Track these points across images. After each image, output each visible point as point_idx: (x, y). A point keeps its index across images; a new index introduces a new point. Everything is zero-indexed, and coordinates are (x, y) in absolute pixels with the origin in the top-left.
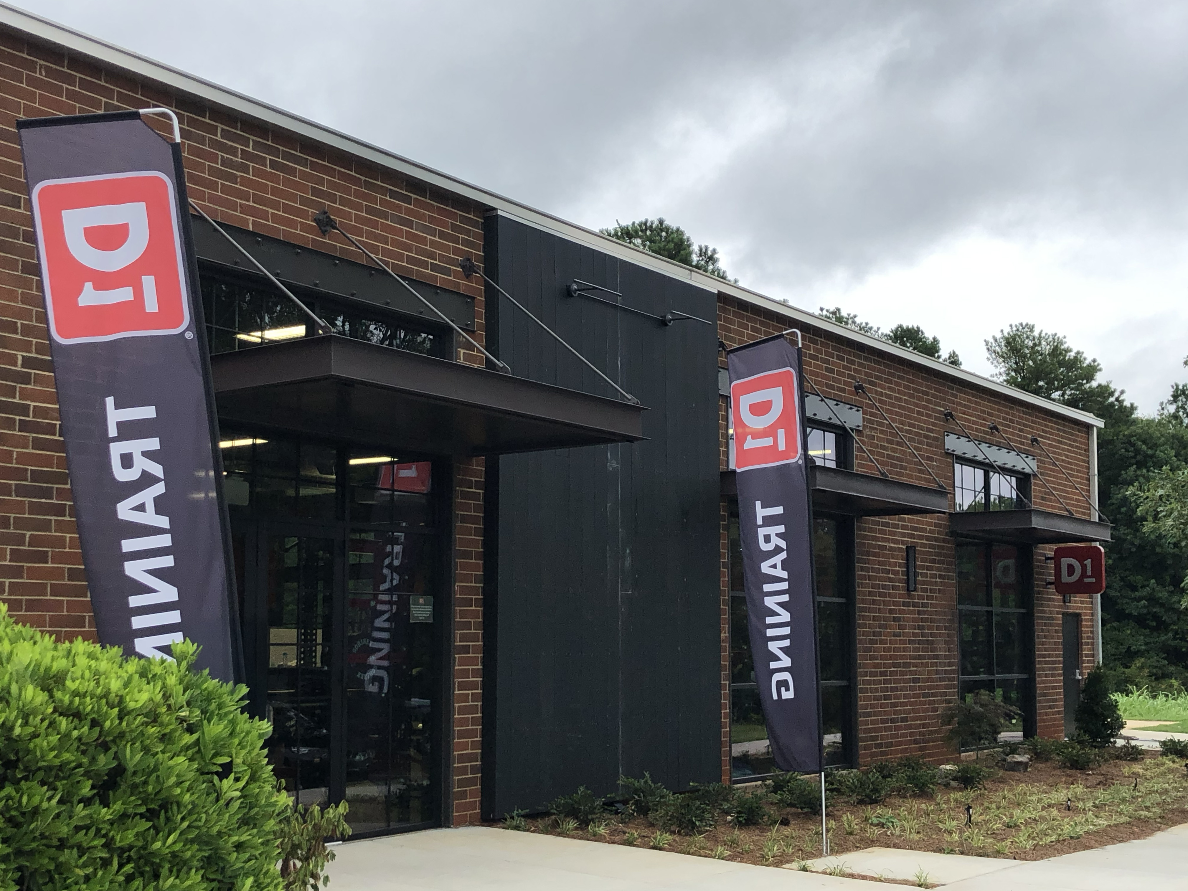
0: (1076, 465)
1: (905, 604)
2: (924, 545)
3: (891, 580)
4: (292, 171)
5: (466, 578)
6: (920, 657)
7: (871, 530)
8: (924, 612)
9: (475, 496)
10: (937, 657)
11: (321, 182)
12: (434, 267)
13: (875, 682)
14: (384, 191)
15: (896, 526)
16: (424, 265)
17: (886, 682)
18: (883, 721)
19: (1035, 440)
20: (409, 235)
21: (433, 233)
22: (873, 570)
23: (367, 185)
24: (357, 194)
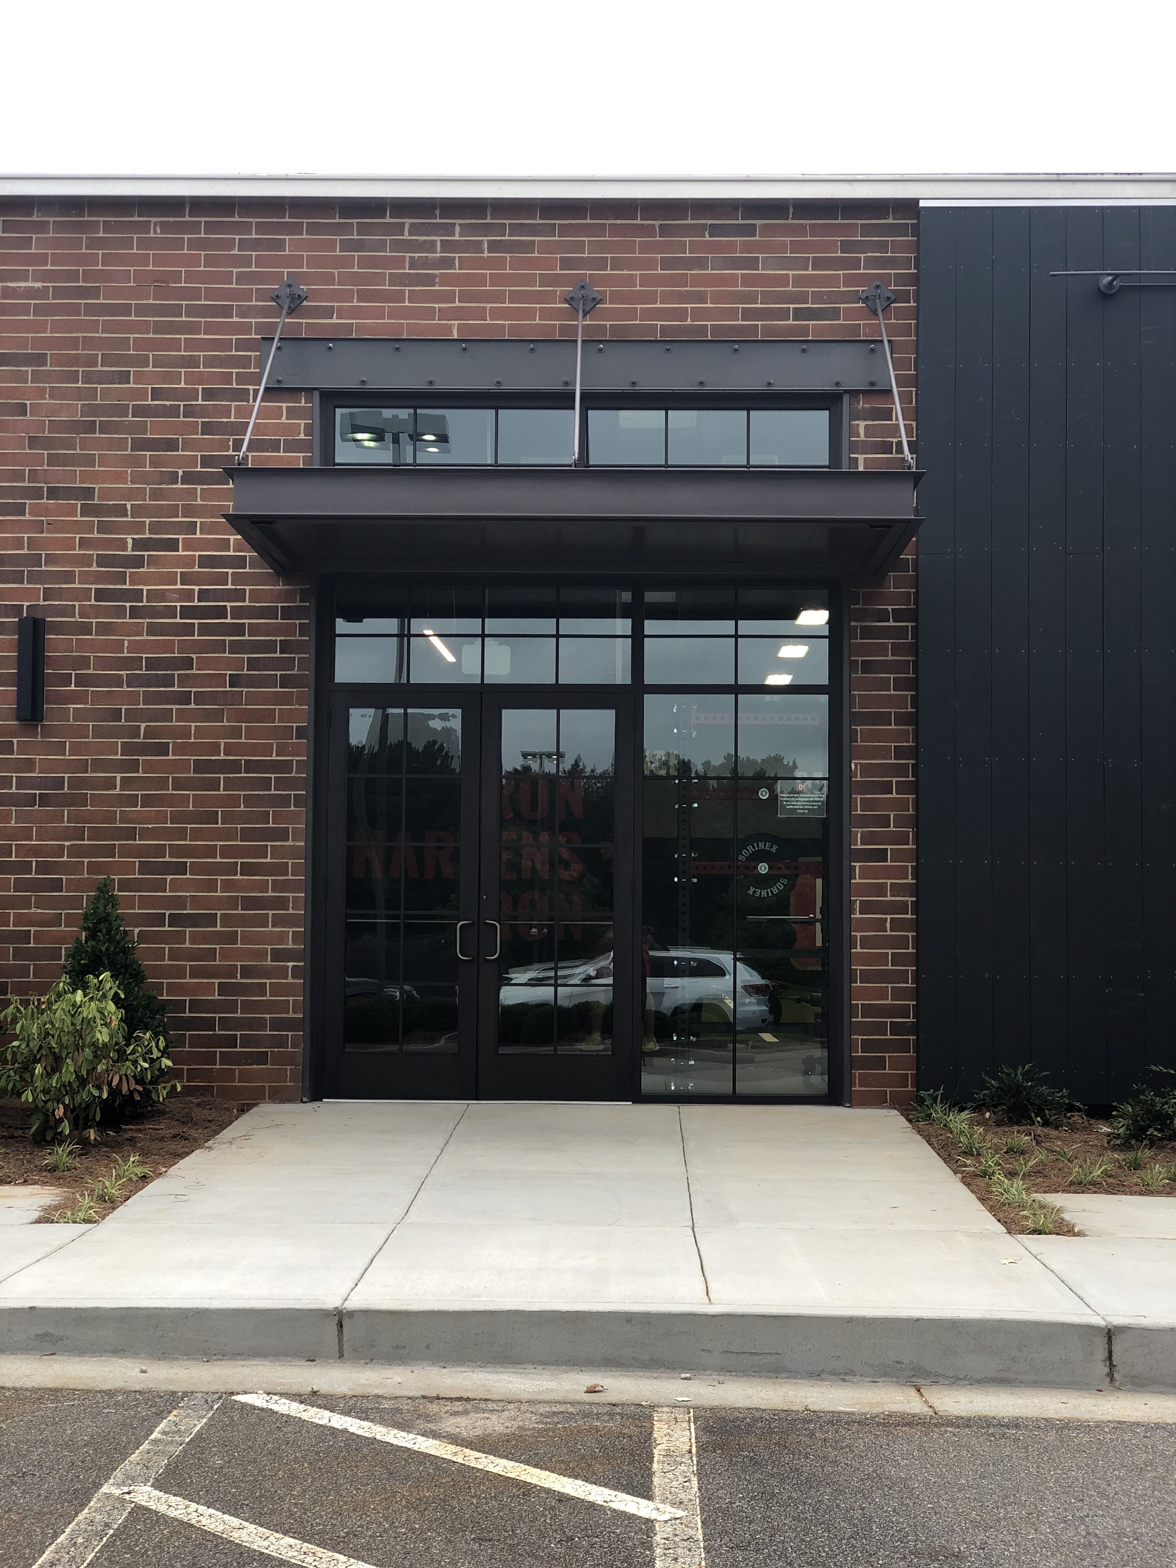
4: (526, 247)
5: (876, 753)
9: (896, 632)
11: (577, 247)
12: (799, 314)
14: (694, 231)
16: (783, 314)
21: (801, 264)
23: (662, 231)
24: (646, 248)
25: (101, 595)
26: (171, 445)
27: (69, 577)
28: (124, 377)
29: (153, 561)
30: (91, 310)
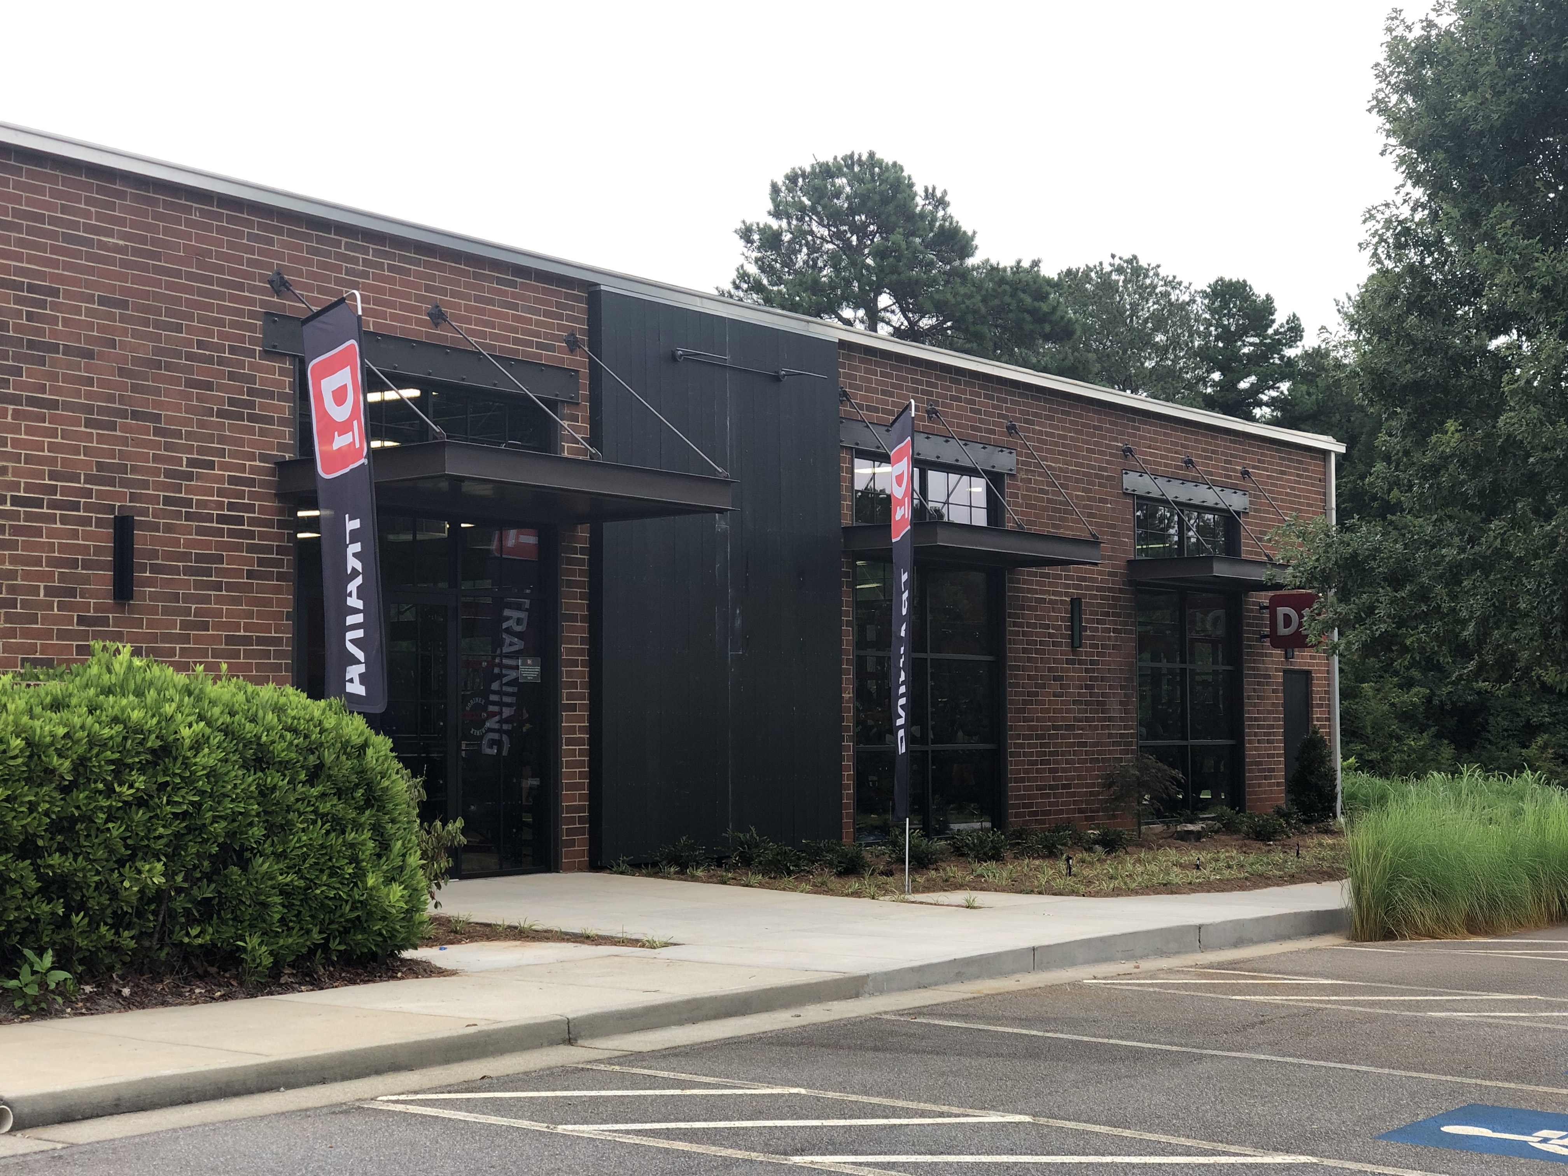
0: (1308, 498)
1: (1068, 661)
2: (1094, 597)
3: (1050, 635)
4: (408, 272)
5: (572, 640)
6: (1087, 719)
7: (1025, 582)
8: (1093, 671)
9: (580, 562)
10: (1110, 719)
11: (433, 278)
12: (539, 346)
13: (1030, 746)
14: (490, 279)
15: (1059, 577)
16: (530, 344)
17: (1042, 745)
18: (1039, 788)
19: (1245, 473)
20: (516, 318)
21: (537, 312)
22: (1029, 625)
23: (476, 276)
24: (467, 285)
25: (167, 501)
26: (209, 386)
27: (145, 485)
28: (178, 328)
29: (200, 477)
30: (157, 270)
